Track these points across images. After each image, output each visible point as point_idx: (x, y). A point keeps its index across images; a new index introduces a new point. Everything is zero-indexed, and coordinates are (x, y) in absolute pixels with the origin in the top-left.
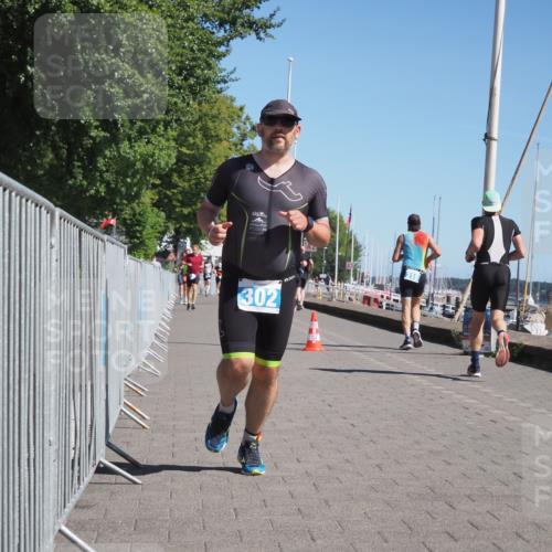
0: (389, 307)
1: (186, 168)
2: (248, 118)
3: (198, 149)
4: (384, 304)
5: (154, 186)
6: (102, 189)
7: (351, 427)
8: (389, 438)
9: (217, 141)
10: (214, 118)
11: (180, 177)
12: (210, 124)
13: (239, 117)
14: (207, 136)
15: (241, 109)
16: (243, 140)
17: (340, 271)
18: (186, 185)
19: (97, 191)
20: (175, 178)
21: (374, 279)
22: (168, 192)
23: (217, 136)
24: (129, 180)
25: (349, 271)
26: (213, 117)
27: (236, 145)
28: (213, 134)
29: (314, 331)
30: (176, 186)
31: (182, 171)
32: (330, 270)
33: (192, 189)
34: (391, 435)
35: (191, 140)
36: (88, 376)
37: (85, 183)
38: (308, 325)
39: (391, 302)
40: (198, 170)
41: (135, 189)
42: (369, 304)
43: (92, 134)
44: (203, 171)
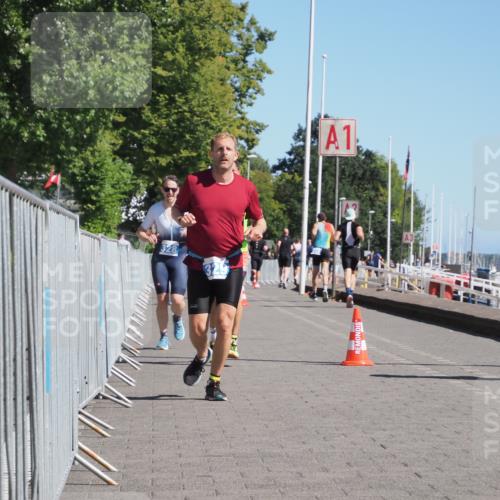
0: (468, 299)
1: (162, 98)
2: (253, 22)
3: (179, 69)
4: (460, 293)
5: (116, 125)
6: (41, 133)
7: (414, 478)
8: (472, 492)
9: (207, 57)
10: (202, 23)
11: (154, 110)
12: (197, 32)
13: (240, 20)
14: (192, 49)
15: (243, 8)
16: (246, 54)
17: (394, 246)
18: (163, 122)
19: (33, 134)
20: (147, 113)
21: (445, 256)
22: (136, 134)
23: (207, 49)
24: (78, 117)
25: (407, 245)
26: (202, 20)
27: (235, 62)
28: (202, 45)
29: (358, 335)
30: (147, 125)
31: (157, 102)
32: (379, 244)
33: (171, 128)
34: (474, 489)
35: (169, 56)
36: (26, 408)
37: (14, 122)
38: (349, 328)
39: (471, 291)
40: (180, 100)
41: (88, 130)
42: (438, 294)
43: (22, 51)
44: (187, 101)
